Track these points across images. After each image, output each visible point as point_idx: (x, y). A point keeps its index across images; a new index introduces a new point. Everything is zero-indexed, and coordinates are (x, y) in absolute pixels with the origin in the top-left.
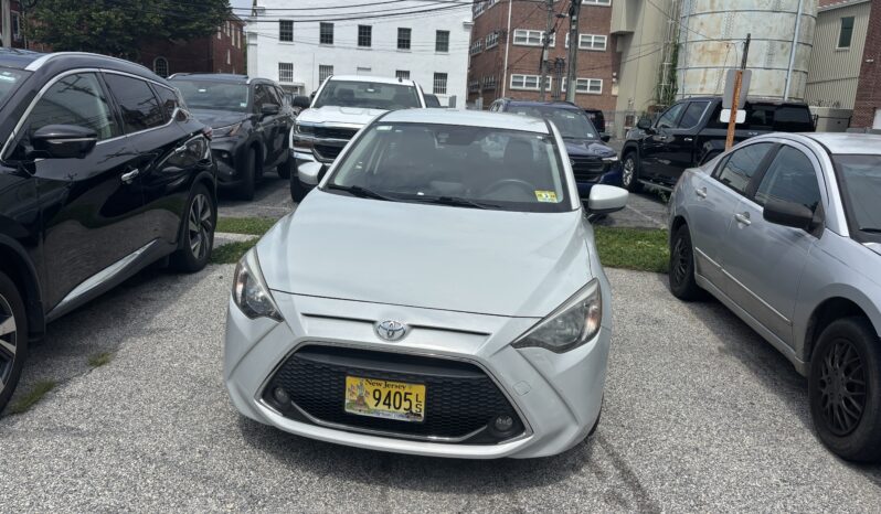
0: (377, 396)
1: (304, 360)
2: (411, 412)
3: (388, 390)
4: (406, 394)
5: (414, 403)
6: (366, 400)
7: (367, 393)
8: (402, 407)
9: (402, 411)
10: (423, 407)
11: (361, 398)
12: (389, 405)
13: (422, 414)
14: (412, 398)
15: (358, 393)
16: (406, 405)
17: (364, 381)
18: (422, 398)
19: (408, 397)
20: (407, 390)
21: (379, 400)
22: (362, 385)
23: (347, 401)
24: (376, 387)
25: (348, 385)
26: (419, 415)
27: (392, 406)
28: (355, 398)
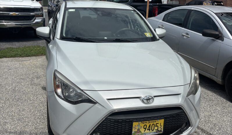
0: (145, 127)
1: (112, 119)
2: (158, 131)
3: (149, 124)
4: (156, 124)
5: (159, 127)
6: (141, 130)
7: (141, 127)
8: (155, 129)
9: (155, 131)
10: (162, 128)
11: (139, 130)
12: (150, 130)
13: (162, 130)
14: (159, 125)
15: (137, 128)
16: (156, 128)
17: (140, 123)
18: (162, 124)
19: (157, 125)
20: (157, 122)
21: (146, 129)
22: (139, 124)
23: (133, 132)
24: (145, 124)
25: (134, 126)
26: (161, 131)
27: (151, 130)
28: (136, 130)
